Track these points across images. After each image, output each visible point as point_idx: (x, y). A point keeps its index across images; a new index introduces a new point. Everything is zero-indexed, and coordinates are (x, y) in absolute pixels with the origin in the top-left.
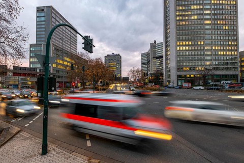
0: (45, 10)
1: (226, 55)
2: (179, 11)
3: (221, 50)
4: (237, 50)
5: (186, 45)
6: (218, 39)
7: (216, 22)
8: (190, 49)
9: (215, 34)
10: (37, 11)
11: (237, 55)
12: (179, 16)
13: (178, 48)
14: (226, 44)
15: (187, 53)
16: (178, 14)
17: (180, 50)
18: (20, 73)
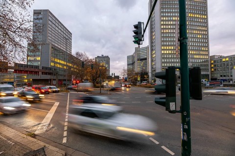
0: (42, 13)
1: (200, 58)
2: (163, 20)
3: (196, 54)
4: (208, 55)
5: (169, 50)
6: (194, 45)
7: (192, 32)
8: (173, 52)
9: (191, 41)
10: (34, 13)
11: (208, 59)
12: (163, 25)
13: (163, 52)
14: (200, 50)
15: (170, 56)
16: (162, 23)
17: (164, 54)
18: (22, 71)
